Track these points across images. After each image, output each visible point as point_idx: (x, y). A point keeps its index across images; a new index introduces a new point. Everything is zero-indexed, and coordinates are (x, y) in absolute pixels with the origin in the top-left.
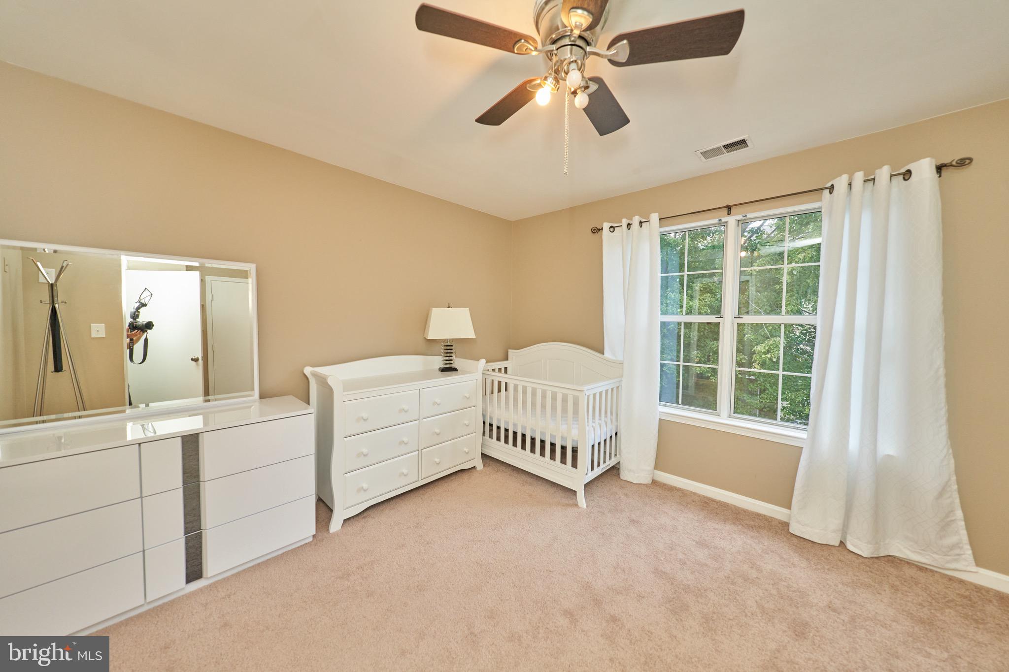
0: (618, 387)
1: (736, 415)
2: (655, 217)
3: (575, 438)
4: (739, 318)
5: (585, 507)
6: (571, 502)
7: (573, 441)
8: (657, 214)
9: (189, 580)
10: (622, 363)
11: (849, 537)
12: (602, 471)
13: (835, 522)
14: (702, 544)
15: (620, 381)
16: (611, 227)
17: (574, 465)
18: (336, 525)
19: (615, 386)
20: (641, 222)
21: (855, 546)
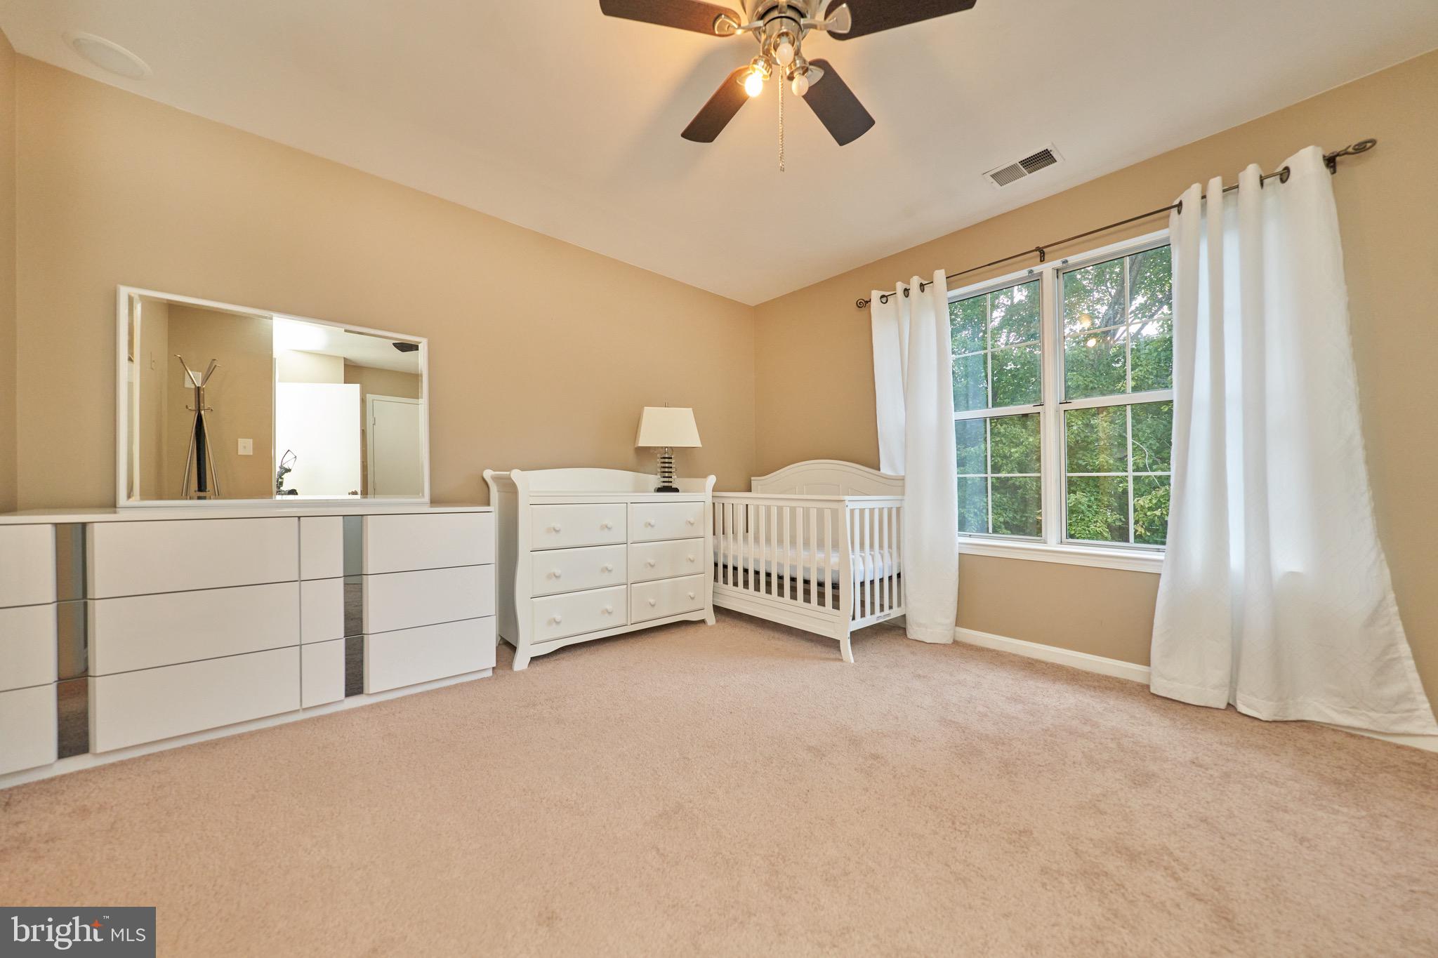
0: (898, 509)
1: (1071, 540)
2: (940, 276)
3: (836, 568)
4: (1066, 403)
5: (853, 661)
6: (833, 656)
7: (833, 572)
8: (943, 270)
9: (349, 693)
10: (903, 479)
11: (1239, 695)
12: (877, 620)
13: (1218, 675)
14: (1015, 699)
15: (901, 500)
16: (883, 297)
17: (836, 605)
18: (521, 662)
19: (895, 505)
20: (922, 285)
21: (1248, 706)
